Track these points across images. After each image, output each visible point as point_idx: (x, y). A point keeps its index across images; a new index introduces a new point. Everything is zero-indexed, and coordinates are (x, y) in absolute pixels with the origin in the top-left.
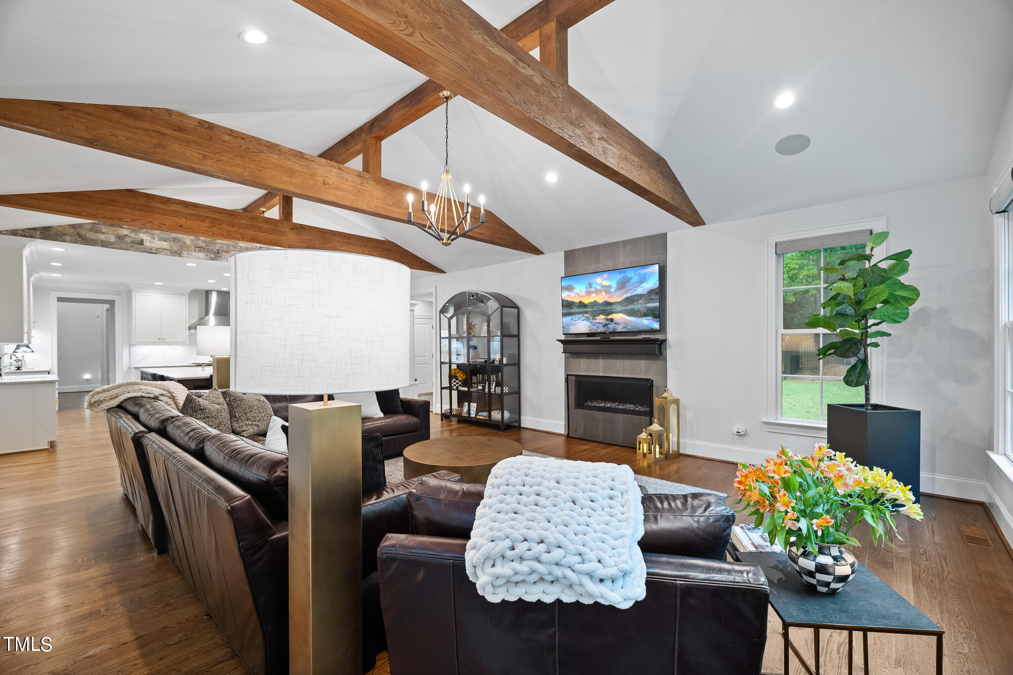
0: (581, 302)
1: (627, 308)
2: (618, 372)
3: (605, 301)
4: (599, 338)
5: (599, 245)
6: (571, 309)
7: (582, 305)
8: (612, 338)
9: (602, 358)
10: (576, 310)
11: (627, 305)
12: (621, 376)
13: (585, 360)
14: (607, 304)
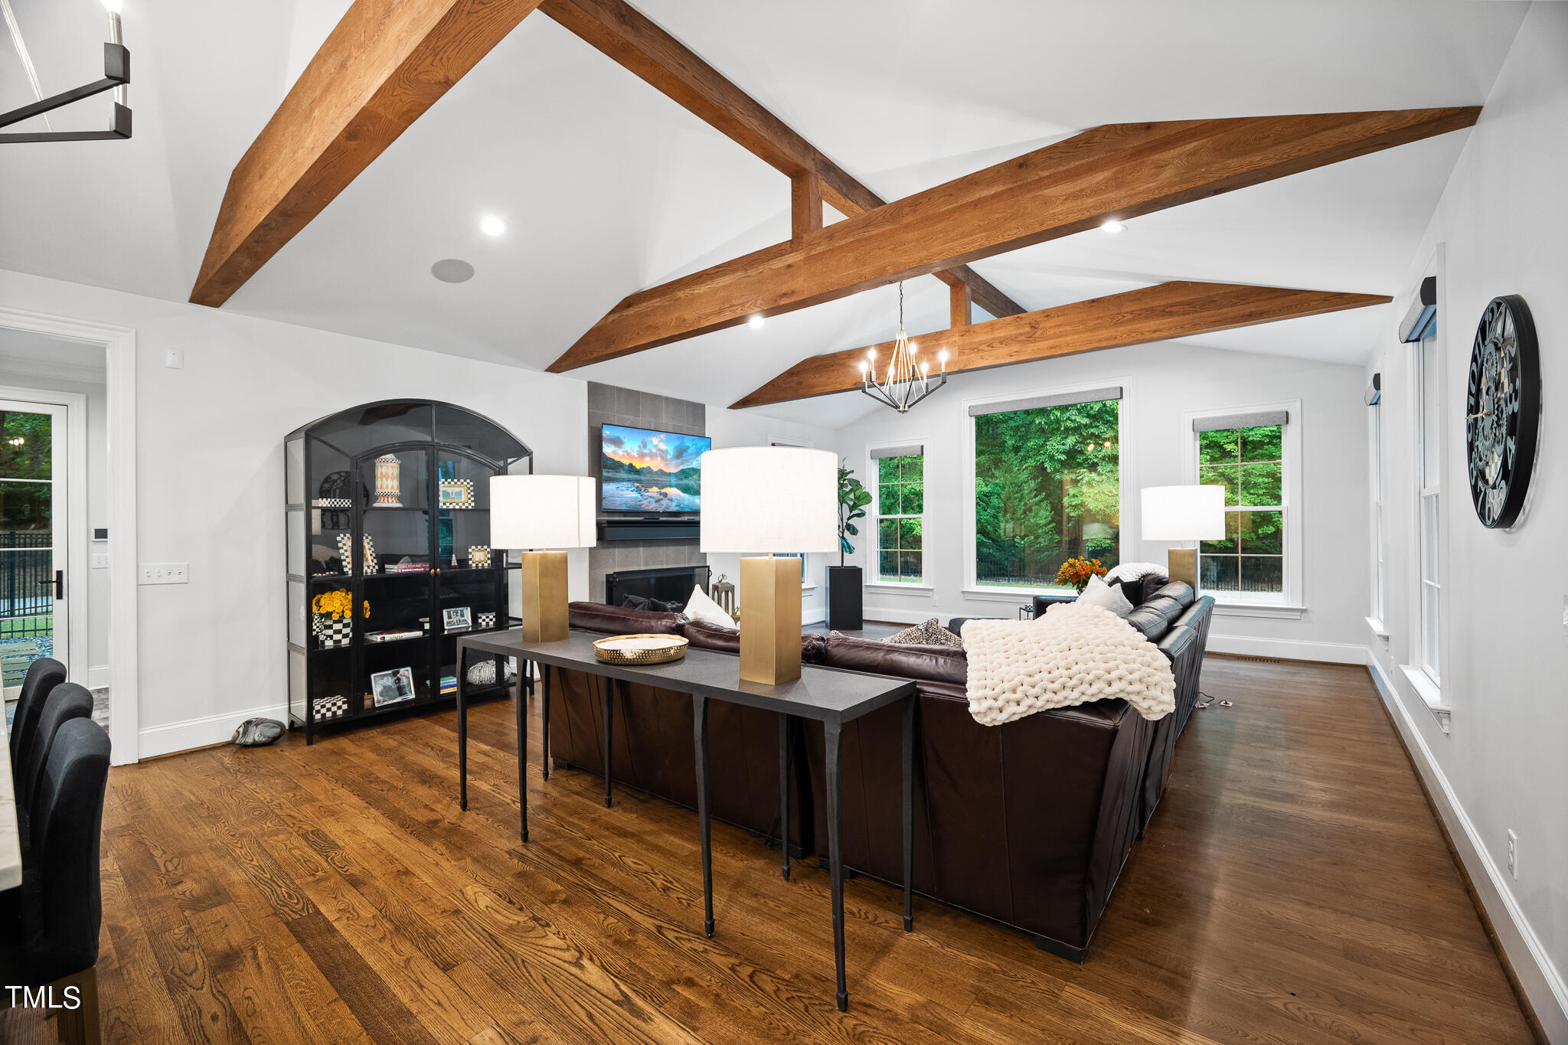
0: (631, 465)
1: (682, 482)
2: (662, 563)
3: (660, 470)
4: (641, 519)
5: (638, 392)
6: (617, 472)
7: (631, 469)
8: (661, 519)
9: (643, 546)
10: (624, 475)
11: (682, 479)
12: (665, 567)
13: (621, 550)
14: (661, 473)
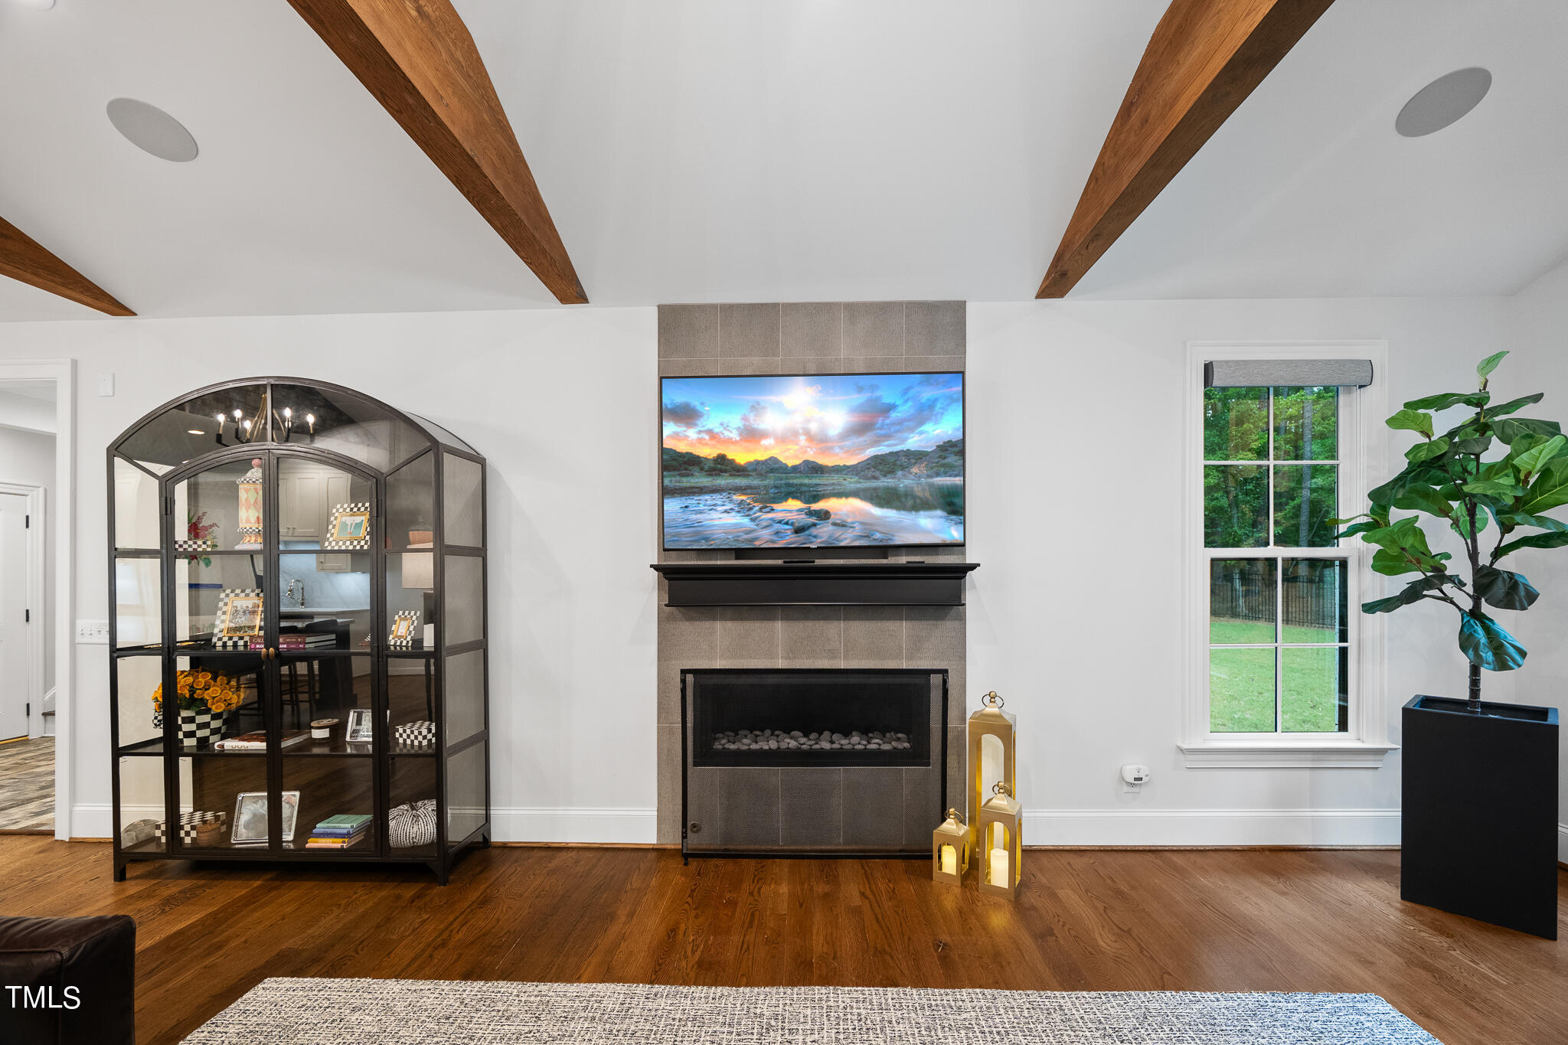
0: (721, 459)
1: (874, 484)
2: (833, 654)
3: (806, 462)
4: (780, 562)
5: (775, 305)
6: (688, 475)
7: (722, 465)
8: (819, 562)
9: (786, 618)
10: (701, 480)
11: (875, 478)
12: (842, 665)
13: (729, 624)
14: (814, 469)
